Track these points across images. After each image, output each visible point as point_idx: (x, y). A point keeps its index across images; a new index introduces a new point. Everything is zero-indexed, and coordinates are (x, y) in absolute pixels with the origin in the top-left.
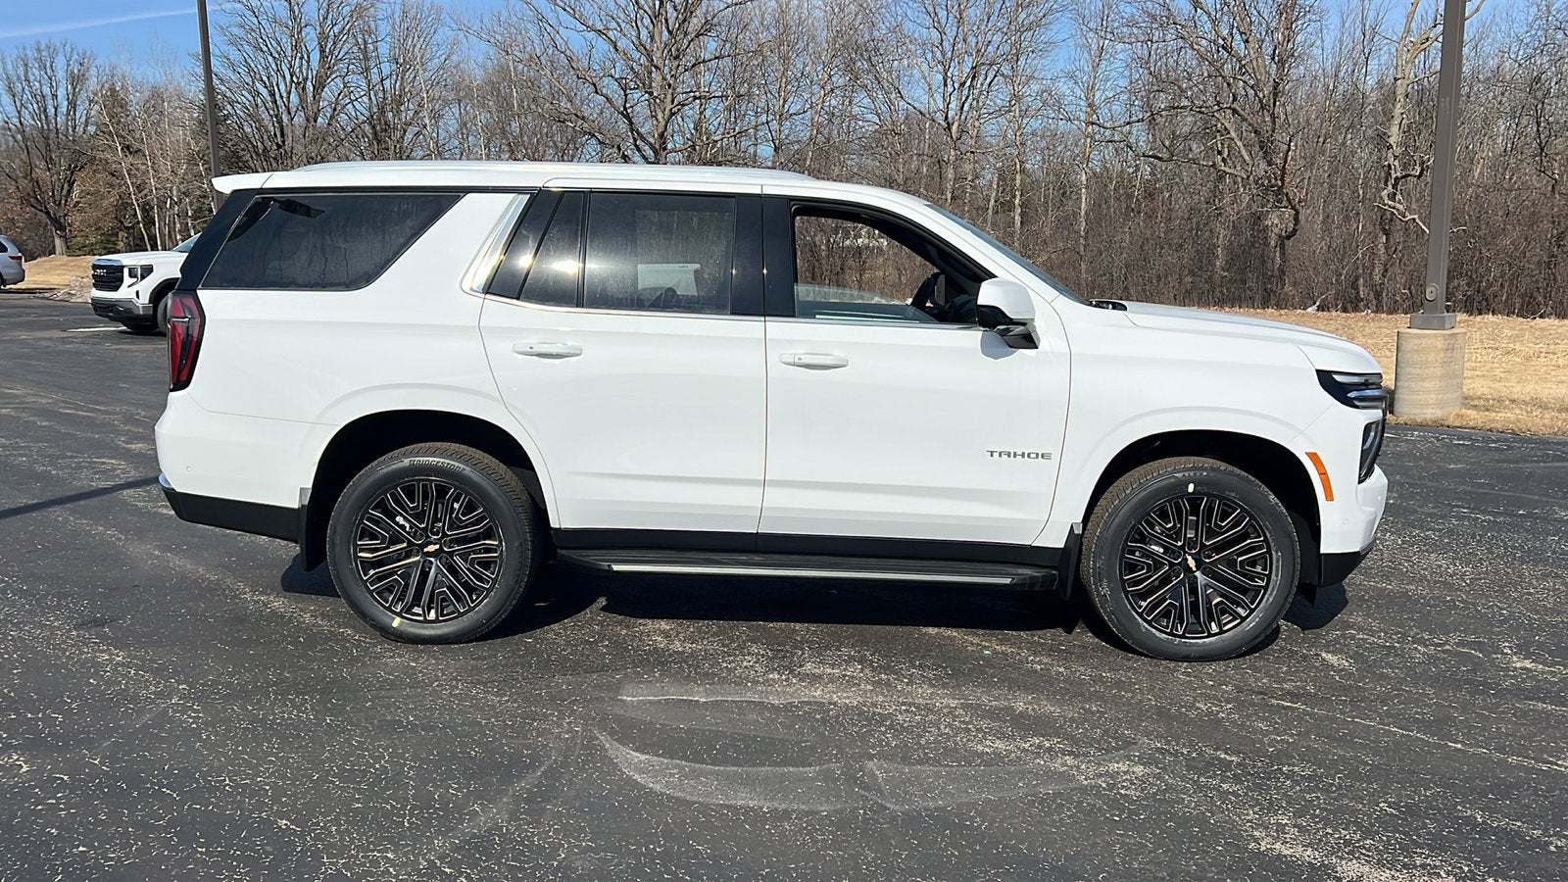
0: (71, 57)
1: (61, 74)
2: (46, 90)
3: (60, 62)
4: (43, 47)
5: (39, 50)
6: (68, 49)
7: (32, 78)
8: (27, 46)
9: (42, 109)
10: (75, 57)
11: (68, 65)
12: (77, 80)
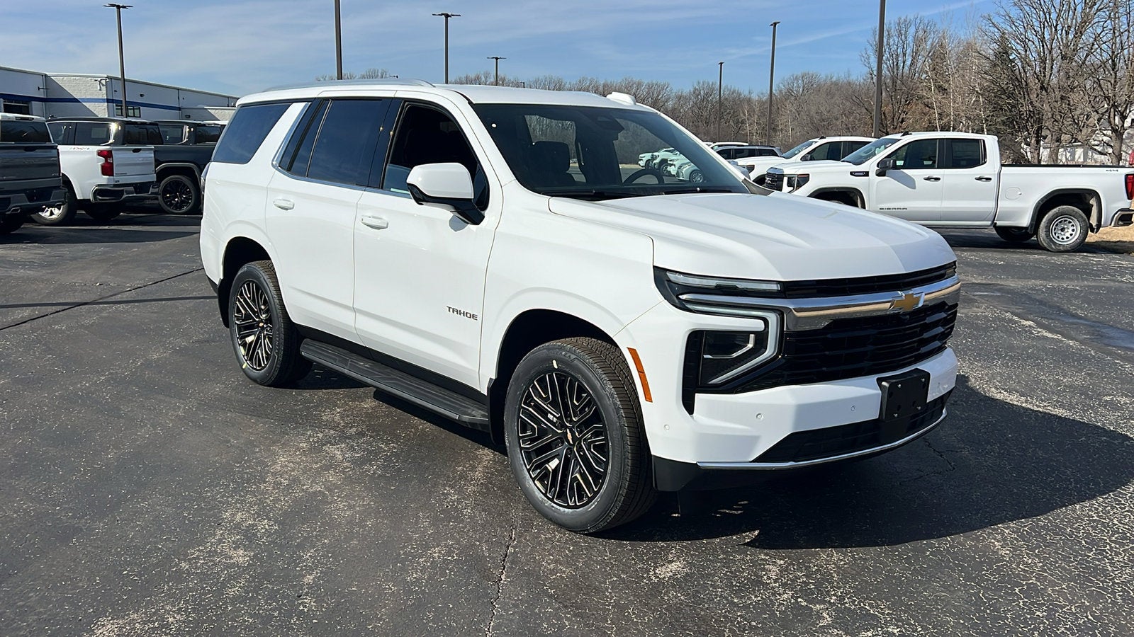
0: (919, 26)
1: (910, 39)
2: (900, 50)
3: (912, 30)
4: (902, 21)
5: (899, 24)
6: (918, 21)
7: (892, 42)
8: (892, 22)
9: (895, 64)
10: (922, 26)
11: (916, 32)
12: (918, 42)
